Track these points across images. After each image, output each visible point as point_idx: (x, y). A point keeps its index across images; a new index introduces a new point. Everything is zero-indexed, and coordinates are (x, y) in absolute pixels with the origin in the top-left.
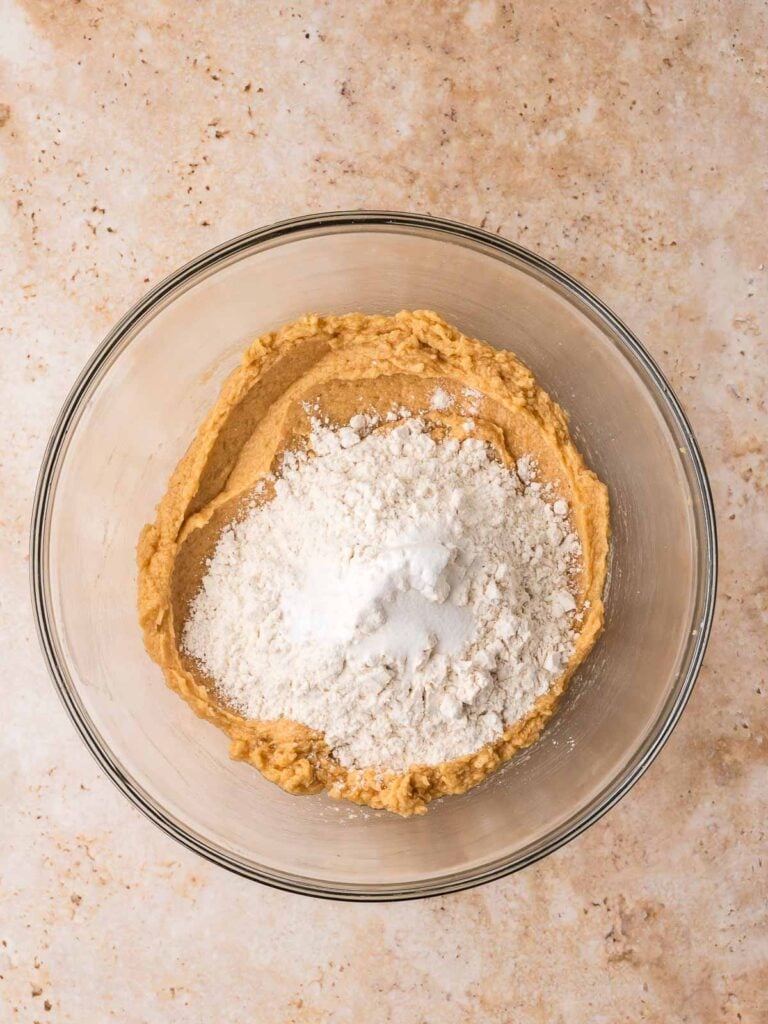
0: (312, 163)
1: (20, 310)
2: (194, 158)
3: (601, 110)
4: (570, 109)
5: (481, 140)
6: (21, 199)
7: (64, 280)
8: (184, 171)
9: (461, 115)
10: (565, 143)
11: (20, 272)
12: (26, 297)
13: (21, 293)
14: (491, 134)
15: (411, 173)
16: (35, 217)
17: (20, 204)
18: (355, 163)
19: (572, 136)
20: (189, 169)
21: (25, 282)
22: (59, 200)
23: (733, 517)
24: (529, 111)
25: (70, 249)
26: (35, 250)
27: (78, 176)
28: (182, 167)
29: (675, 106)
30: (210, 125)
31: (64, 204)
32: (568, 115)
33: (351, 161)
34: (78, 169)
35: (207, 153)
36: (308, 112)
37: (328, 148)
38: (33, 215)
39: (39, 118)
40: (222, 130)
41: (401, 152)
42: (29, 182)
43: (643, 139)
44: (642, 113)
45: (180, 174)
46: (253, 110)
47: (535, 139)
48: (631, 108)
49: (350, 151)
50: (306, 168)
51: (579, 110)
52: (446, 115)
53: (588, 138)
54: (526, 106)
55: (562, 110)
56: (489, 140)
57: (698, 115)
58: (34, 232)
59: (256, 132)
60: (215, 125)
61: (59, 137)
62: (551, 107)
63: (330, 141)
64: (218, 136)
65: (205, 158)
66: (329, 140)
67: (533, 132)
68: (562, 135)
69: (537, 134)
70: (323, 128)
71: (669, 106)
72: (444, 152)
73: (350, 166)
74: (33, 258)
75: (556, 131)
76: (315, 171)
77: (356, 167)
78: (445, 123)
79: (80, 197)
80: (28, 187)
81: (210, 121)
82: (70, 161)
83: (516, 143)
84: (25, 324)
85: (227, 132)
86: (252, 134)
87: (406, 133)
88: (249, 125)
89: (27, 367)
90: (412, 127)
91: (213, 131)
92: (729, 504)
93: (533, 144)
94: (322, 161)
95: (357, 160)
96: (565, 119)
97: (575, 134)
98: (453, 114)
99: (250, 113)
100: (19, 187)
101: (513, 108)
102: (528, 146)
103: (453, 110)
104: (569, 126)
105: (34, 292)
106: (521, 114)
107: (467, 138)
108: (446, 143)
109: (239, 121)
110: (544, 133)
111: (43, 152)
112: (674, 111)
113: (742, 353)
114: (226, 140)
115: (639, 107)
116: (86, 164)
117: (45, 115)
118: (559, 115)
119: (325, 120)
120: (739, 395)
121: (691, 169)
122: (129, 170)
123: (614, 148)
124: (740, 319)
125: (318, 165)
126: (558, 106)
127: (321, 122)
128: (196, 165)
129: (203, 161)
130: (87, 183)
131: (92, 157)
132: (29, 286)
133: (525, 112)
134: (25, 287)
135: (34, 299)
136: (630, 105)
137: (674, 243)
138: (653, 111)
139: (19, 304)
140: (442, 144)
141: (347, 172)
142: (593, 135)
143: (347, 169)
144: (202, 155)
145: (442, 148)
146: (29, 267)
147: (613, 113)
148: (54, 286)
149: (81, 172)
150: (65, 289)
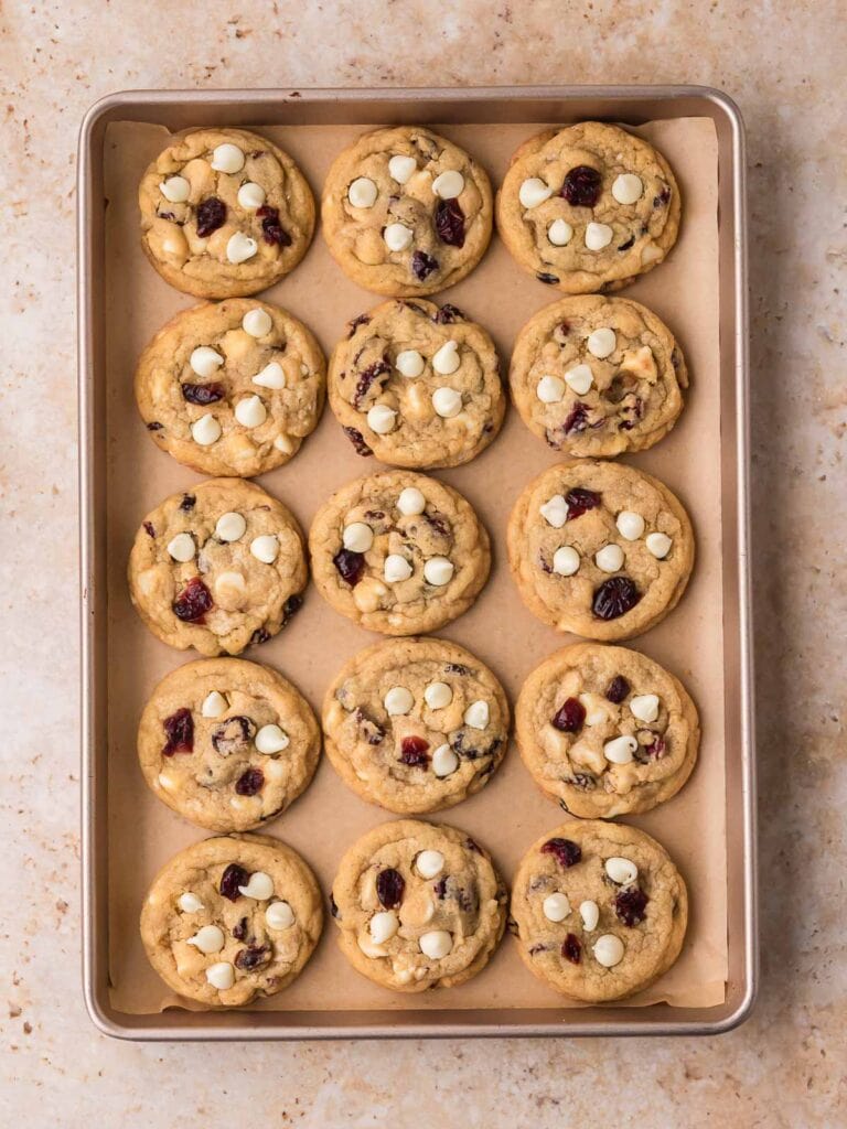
0: (346, 68)
1: (8, 230)
2: (211, 60)
3: (677, 12)
4: (642, 11)
5: (540, 44)
6: (13, 103)
7: (60, 197)
8: (198, 74)
9: (517, 16)
10: (636, 50)
11: (11, 188)
12: (16, 216)
13: (10, 211)
14: (551, 38)
15: (459, 81)
16: (28, 125)
17: (11, 109)
18: (394, 68)
19: (644, 41)
20: (205, 73)
21: (16, 198)
22: (55, 105)
23: (823, 478)
24: (592, 13)
25: (68, 161)
26: (26, 161)
27: (78, 78)
28: (197, 70)
29: (762, 10)
30: (229, 23)
31: (61, 110)
32: (639, 18)
33: (390, 66)
34: (79, 71)
35: (226, 54)
36: (343, 10)
37: (367, 51)
38: (26, 121)
39: (34, 12)
40: (243, 28)
41: (447, 57)
42: (21, 85)
43: (726, 47)
44: (724, 16)
45: (194, 78)
46: (280, 6)
47: (601, 43)
48: (712, 11)
49: (390, 55)
50: (339, 74)
51: (651, 12)
52: (500, 15)
53: (663, 44)
54: (591, 7)
55: (632, 12)
56: (550, 45)
57: (789, 19)
58: (26, 142)
59: (283, 32)
60: (235, 23)
61: (58, 34)
62: (620, 8)
63: (367, 43)
64: (239, 35)
65: (223, 60)
66: (364, 41)
67: (599, 35)
68: (632, 40)
69: (604, 38)
70: (359, 28)
71: (756, 10)
72: (497, 57)
73: (389, 72)
74: (25, 170)
75: (625, 35)
76: (349, 76)
77: (395, 73)
78: (498, 23)
79: (80, 102)
80: (21, 91)
81: (230, 19)
82: (69, 62)
83: (579, 49)
84: (14, 246)
85: (249, 31)
86: (278, 33)
87: (454, 35)
88: (275, 24)
89: (16, 296)
90: (461, 28)
91: (232, 29)
92: (819, 463)
93: (599, 49)
94: (358, 66)
95: (397, 65)
96: (635, 22)
97: (647, 39)
98: (508, 14)
99: (276, 10)
100: (10, 89)
101: (577, 9)
102: (594, 52)
103: (508, 10)
104: (640, 30)
105: (25, 210)
106: (586, 16)
107: (524, 41)
108: (499, 48)
109: (263, 18)
110: (612, 38)
111: (38, 50)
112: (760, 15)
113: (836, 291)
114: (247, 42)
115: (720, 10)
116: (87, 64)
117: (41, 9)
118: (629, 17)
119: (361, 19)
120: (832, 338)
121: (779, 81)
122: (137, 73)
123: (691, 56)
124: (835, 252)
125: (353, 70)
126: (629, 7)
127: (356, 22)
128: (213, 68)
129: (221, 64)
130: (88, 87)
131: (93, 58)
132: (20, 203)
133: (590, 13)
134: (15, 204)
135: (25, 218)
136: (711, 7)
137: (759, 165)
138: (738, 15)
139: (8, 224)
140: (495, 48)
141: (386, 78)
142: (668, 40)
143: (385, 75)
144: (220, 58)
145: (495, 53)
146: (20, 181)
147: (691, 17)
148: (48, 203)
149: (81, 74)
150: (60, 207)
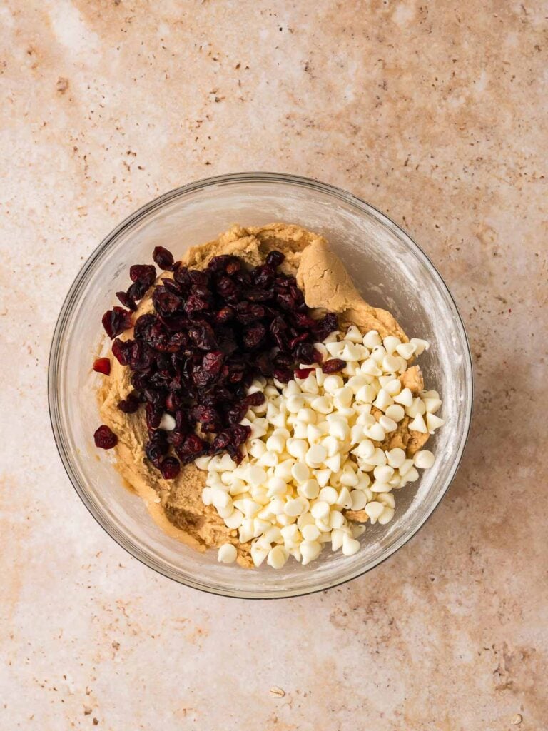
0: (285, 120)
1: (76, 224)
2: (200, 116)
3: (490, 82)
4: (468, 81)
5: (405, 103)
6: (77, 145)
7: (108, 204)
8: (192, 125)
9: (390, 85)
10: (465, 106)
11: (76, 198)
12: (80, 216)
13: (76, 213)
14: (411, 99)
15: (355, 127)
16: (87, 158)
17: (76, 149)
18: (314, 120)
19: (469, 100)
20: (197, 124)
21: (80, 205)
22: (103, 146)
24: (438, 83)
25: (112, 181)
26: (86, 182)
27: (117, 129)
28: (192, 123)
29: (543, 79)
30: (211, 93)
31: (107, 149)
32: (467, 86)
33: (311, 119)
34: (118, 125)
35: (210, 112)
36: (282, 84)
37: (295, 109)
38: (85, 157)
39: (89, 88)
40: (220, 96)
41: (347, 112)
42: (82, 133)
43: (520, 103)
44: (519, 84)
45: (190, 128)
46: (242, 82)
47: (443, 102)
48: (512, 81)
49: (312, 111)
50: (280, 123)
51: (474, 82)
52: (380, 86)
53: (481, 102)
54: (436, 79)
55: (462, 82)
56: (411, 104)
58: (86, 169)
59: (244, 98)
60: (215, 93)
61: (104, 102)
62: (455, 80)
64: (217, 100)
65: (207, 117)
66: (296, 103)
67: (442, 98)
68: (462, 100)
69: (445, 99)
70: (292, 95)
71: (539, 79)
72: (378, 112)
73: (311, 122)
74: (85, 187)
75: (458, 97)
76: (286, 125)
77: (315, 123)
78: (378, 91)
79: (119, 144)
80: (82, 137)
81: (211, 90)
82: (111, 119)
83: (429, 106)
84: (79, 235)
85: (223, 98)
86: (241, 99)
87: (351, 98)
88: (239, 93)
90: (355, 94)
91: (213, 97)
93: (442, 107)
94: (292, 119)
95: (316, 118)
96: (465, 88)
97: (472, 99)
98: (385, 85)
99: (240, 84)
100: (75, 137)
101: (428, 81)
102: (438, 108)
103: (385, 82)
104: (467, 93)
105: (85, 212)
106: (433, 85)
107: (395, 102)
108: (379, 105)
109: (232, 90)
110: (450, 98)
111: (92, 112)
112: (542, 83)
114: (222, 105)
115: (517, 80)
116: (123, 120)
117: (93, 85)
118: (460, 86)
119: (293, 89)
122: (154, 125)
123: (500, 109)
125: (288, 121)
126: (460, 79)
127: (290, 91)
128: (201, 122)
129: (206, 119)
130: (123, 134)
131: (127, 116)
132: (82, 208)
133: (436, 83)
134: (79, 209)
135: (87, 217)
136: (511, 78)
137: (543, 177)
138: (528, 83)
139: (75, 221)
140: (377, 106)
141: (309, 126)
142: (484, 100)
143: (309, 124)
144: (205, 114)
145: (377, 109)
146: (82, 194)
147: (499, 85)
148: (100, 207)
149: (119, 126)
150: (108, 210)
